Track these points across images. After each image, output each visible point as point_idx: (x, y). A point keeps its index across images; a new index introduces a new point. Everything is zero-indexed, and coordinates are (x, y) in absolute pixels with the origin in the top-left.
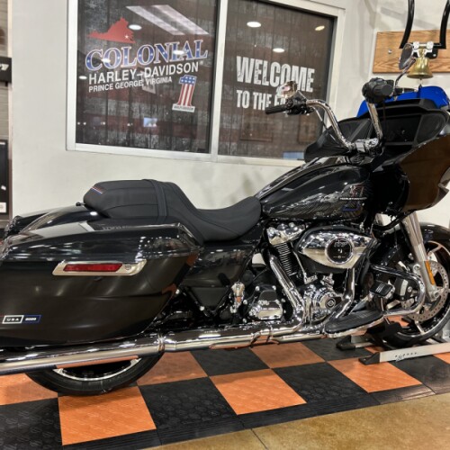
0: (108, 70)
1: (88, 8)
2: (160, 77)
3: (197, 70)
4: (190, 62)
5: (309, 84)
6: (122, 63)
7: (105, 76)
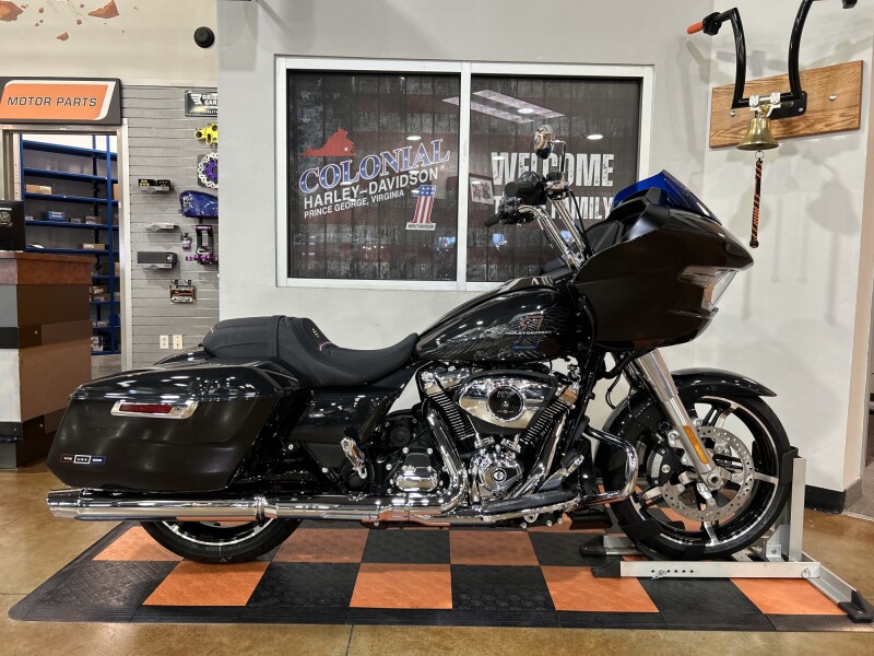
0: (325, 191)
1: (302, 123)
2: (389, 191)
3: (436, 177)
4: (428, 168)
5: (605, 176)
6: (341, 181)
7: (323, 199)
